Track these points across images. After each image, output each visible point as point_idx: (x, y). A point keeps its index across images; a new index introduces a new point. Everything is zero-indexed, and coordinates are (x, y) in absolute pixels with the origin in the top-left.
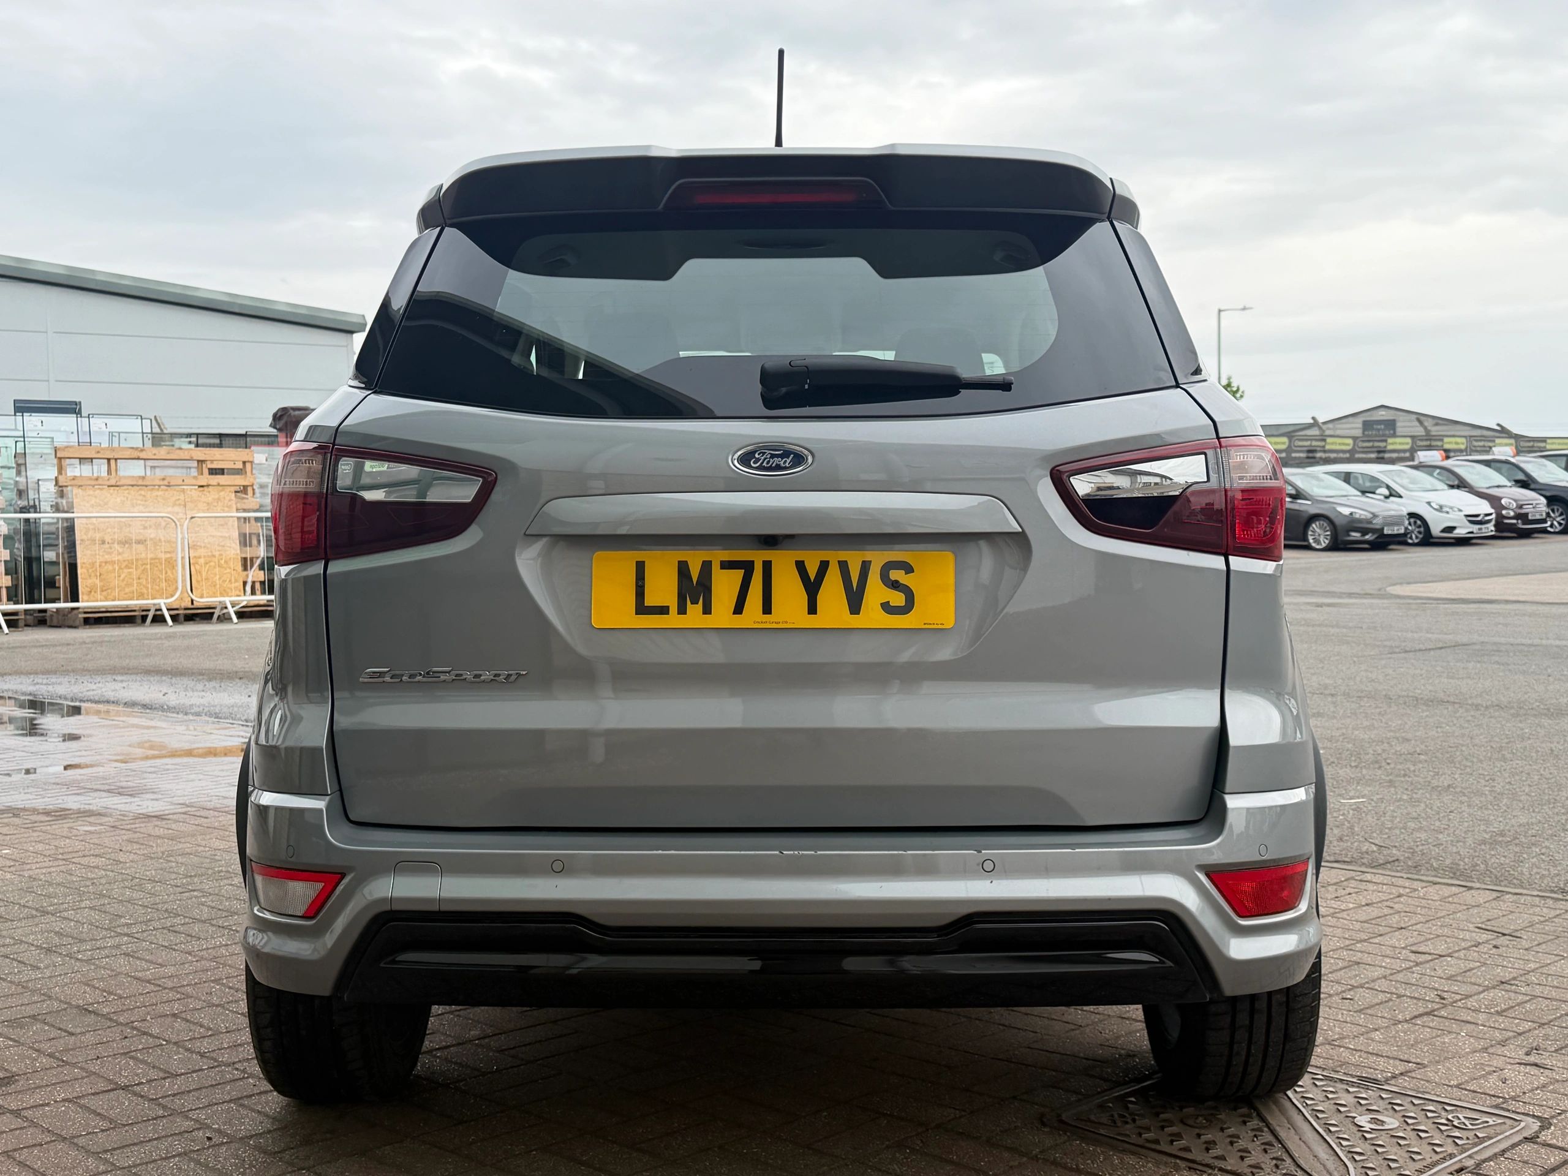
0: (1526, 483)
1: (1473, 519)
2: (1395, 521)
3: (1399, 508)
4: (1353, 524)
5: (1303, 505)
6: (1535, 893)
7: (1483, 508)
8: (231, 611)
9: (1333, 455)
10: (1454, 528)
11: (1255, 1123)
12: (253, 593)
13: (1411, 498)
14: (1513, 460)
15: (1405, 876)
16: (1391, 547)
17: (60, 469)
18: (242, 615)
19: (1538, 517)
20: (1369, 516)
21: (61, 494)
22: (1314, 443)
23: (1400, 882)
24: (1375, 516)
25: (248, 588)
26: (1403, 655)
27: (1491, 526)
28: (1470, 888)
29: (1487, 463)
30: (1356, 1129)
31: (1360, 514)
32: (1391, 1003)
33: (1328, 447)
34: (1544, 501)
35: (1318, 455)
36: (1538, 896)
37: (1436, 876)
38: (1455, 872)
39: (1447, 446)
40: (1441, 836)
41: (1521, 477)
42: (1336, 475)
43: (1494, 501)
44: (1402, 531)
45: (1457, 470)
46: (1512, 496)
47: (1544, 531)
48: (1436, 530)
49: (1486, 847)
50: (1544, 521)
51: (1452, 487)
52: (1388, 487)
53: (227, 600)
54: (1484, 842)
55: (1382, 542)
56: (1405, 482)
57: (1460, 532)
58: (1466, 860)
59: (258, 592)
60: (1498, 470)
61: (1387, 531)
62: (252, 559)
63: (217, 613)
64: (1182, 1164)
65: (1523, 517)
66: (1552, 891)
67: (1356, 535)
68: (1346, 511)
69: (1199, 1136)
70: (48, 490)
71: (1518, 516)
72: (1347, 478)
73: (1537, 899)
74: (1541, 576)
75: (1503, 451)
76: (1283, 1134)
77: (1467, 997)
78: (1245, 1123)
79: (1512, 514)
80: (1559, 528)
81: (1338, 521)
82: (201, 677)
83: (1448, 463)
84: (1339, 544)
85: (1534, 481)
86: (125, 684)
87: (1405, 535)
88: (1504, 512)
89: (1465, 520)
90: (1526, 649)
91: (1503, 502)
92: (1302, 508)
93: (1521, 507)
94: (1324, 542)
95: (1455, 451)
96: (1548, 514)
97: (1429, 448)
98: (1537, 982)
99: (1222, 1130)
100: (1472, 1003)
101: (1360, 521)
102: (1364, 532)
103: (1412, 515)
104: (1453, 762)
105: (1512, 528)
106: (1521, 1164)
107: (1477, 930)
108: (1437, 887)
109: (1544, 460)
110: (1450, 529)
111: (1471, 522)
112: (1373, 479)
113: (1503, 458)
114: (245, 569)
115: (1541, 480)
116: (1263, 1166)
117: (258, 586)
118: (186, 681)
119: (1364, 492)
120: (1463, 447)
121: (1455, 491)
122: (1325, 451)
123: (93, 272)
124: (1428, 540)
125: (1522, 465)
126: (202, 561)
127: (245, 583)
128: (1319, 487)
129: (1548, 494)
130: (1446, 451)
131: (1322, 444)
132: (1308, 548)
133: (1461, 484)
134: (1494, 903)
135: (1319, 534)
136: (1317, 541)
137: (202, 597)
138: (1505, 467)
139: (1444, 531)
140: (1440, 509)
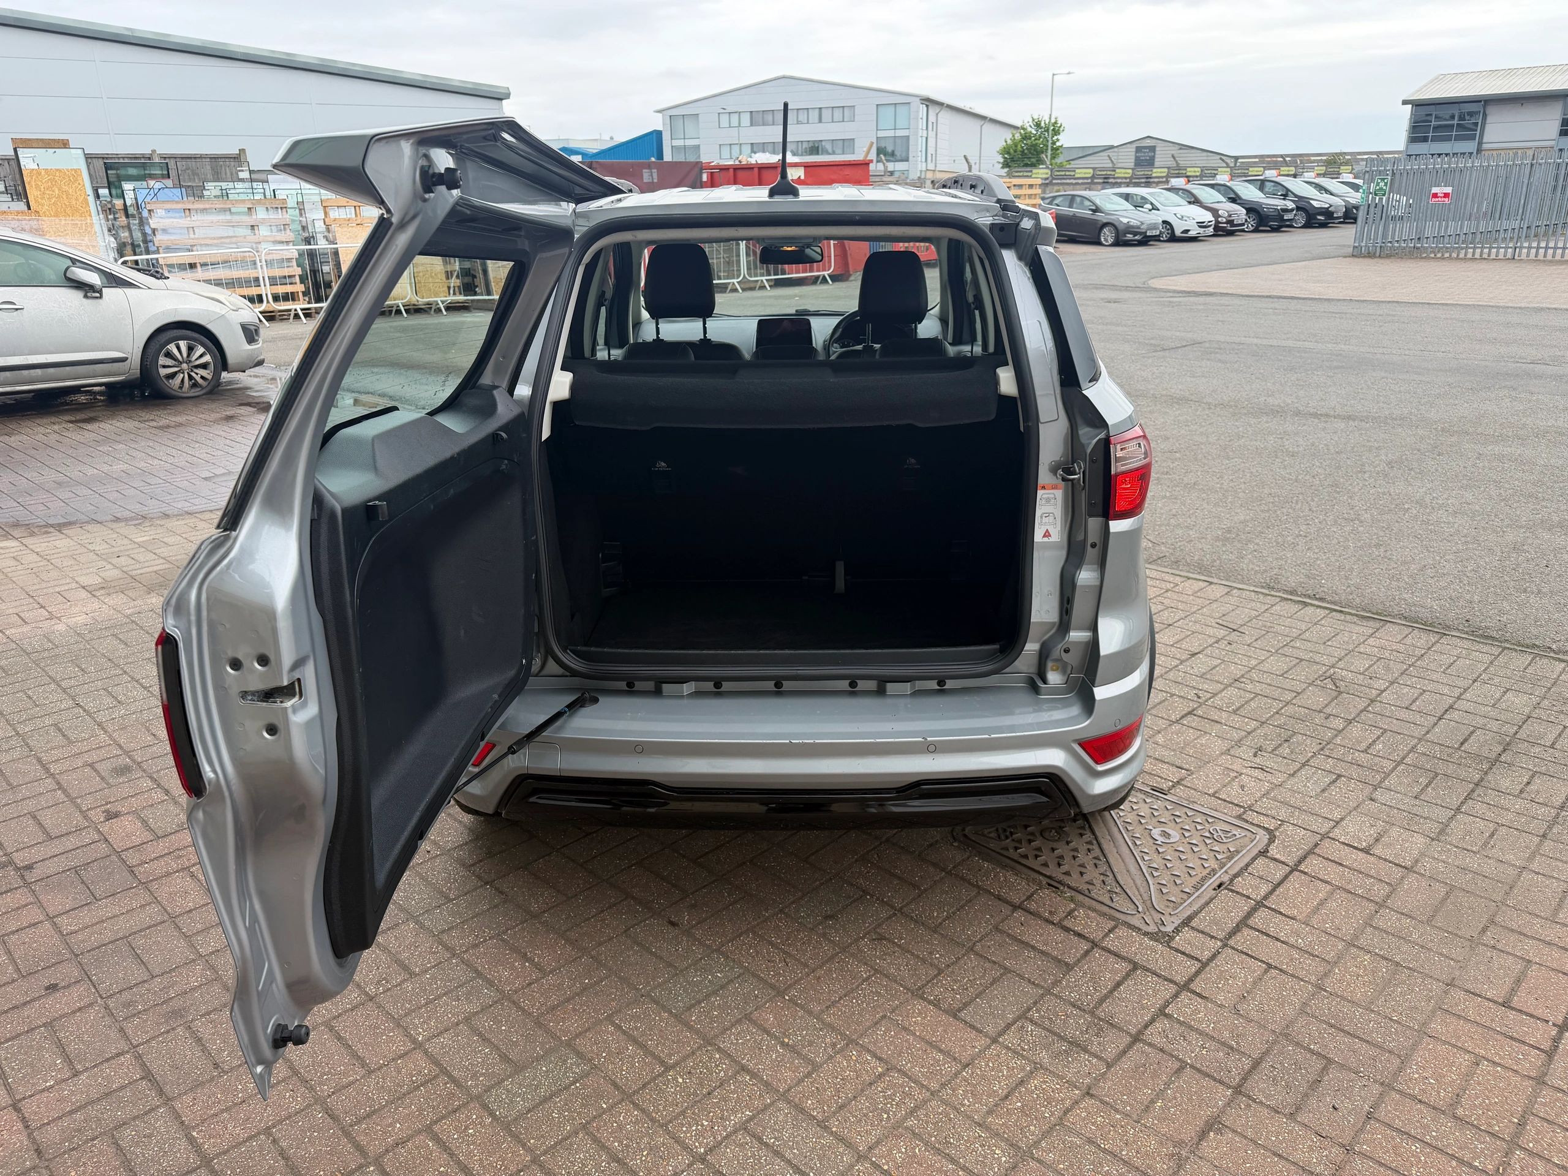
0: (1235, 199)
1: (1201, 225)
2: (1154, 227)
3: (1157, 218)
4: (1129, 229)
5: (1100, 216)
6: (1252, 588)
7: (1208, 217)
8: (442, 306)
9: (1119, 181)
10: (1189, 231)
11: (1088, 836)
12: (454, 294)
13: (1165, 211)
14: (1228, 184)
15: (1170, 571)
16: (1151, 243)
17: (326, 214)
18: (448, 308)
19: (1240, 222)
20: (1139, 223)
21: (328, 230)
22: (1109, 173)
23: (1167, 577)
24: (1142, 223)
25: (452, 292)
26: (1161, 354)
27: (1211, 229)
28: (1211, 583)
29: (1212, 186)
30: (1152, 841)
31: (1134, 223)
32: (1166, 703)
33: (1116, 175)
34: (1244, 211)
35: (1110, 180)
36: (1253, 591)
37: (1189, 572)
38: (1202, 568)
39: (1188, 174)
40: (1191, 533)
41: (1233, 196)
42: (1121, 195)
43: (1215, 212)
44: (1158, 233)
45: (1194, 191)
46: (1226, 208)
47: (1243, 231)
48: (1178, 233)
49: (1219, 544)
50: (1243, 225)
51: (1190, 203)
52: (1152, 204)
53: (439, 300)
54: (1217, 539)
55: (1145, 240)
56: (1162, 199)
57: (1192, 233)
58: (1208, 556)
59: (458, 293)
60: (1219, 191)
61: (1148, 234)
62: (451, 272)
63: (434, 307)
64: (1044, 881)
65: (1230, 222)
66: (1263, 587)
67: (1130, 237)
68: (1125, 220)
69: (1053, 850)
70: (320, 226)
71: (1228, 222)
72: (1127, 197)
73: (1253, 593)
74: (1240, 271)
75: (1223, 178)
76: (1105, 846)
77: (1215, 695)
78: (1081, 835)
79: (1224, 220)
80: (1252, 228)
81: (1121, 227)
82: (424, 371)
83: (1189, 187)
84: (1119, 242)
85: (1240, 198)
86: (378, 377)
87: (1159, 236)
88: (1220, 219)
89: (1196, 224)
90: (1236, 347)
91: (1220, 212)
92: (1098, 218)
93: (1230, 216)
94: (1110, 241)
95: (1193, 177)
96: (1246, 220)
97: (1178, 176)
98: (1257, 679)
99: (1068, 843)
100: (1217, 701)
101: (1133, 227)
102: (1135, 234)
103: (1164, 222)
104: (1196, 460)
105: (1223, 229)
106: (1258, 879)
107: (1217, 626)
108: (1190, 581)
109: (1247, 184)
110: (1187, 231)
111: (1200, 227)
112: (1143, 198)
113: (1222, 183)
114: (448, 278)
115: (1244, 197)
116: (1095, 882)
117: (456, 289)
118: (416, 375)
119: (1135, 206)
120: (1198, 174)
121: (1192, 206)
122: (1114, 178)
123: (335, 61)
124: (1173, 239)
125: (1234, 188)
126: (421, 274)
127: (449, 288)
128: (1110, 203)
129: (1247, 206)
130: (1187, 177)
131: (1113, 173)
132: (1099, 243)
133: (1195, 201)
134: (1226, 599)
135: (1107, 236)
136: (1106, 240)
137: (423, 298)
138: (1222, 188)
139: (1182, 233)
140: (1182, 218)
